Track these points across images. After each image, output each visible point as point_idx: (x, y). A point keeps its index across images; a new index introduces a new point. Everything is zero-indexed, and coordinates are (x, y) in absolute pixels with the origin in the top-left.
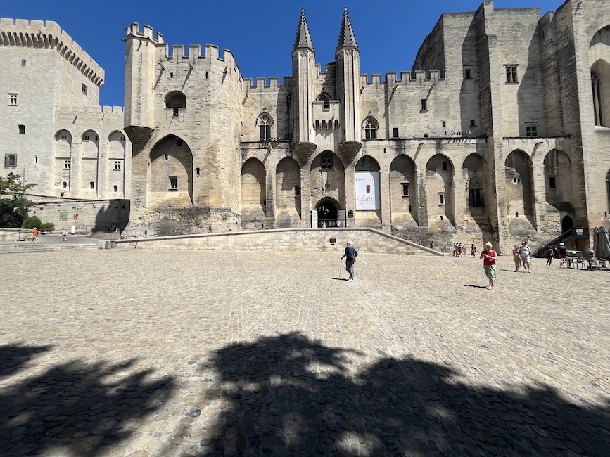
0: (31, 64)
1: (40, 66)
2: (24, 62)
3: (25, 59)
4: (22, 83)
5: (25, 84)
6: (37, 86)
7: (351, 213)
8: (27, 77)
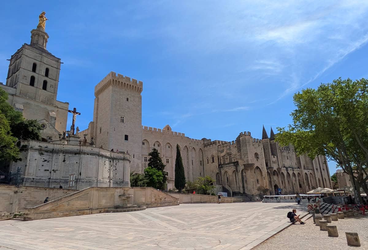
0: (131, 101)
1: (135, 103)
2: (127, 100)
3: (128, 97)
4: (127, 110)
5: (128, 111)
6: (134, 114)
7: (282, 189)
8: (128, 108)
